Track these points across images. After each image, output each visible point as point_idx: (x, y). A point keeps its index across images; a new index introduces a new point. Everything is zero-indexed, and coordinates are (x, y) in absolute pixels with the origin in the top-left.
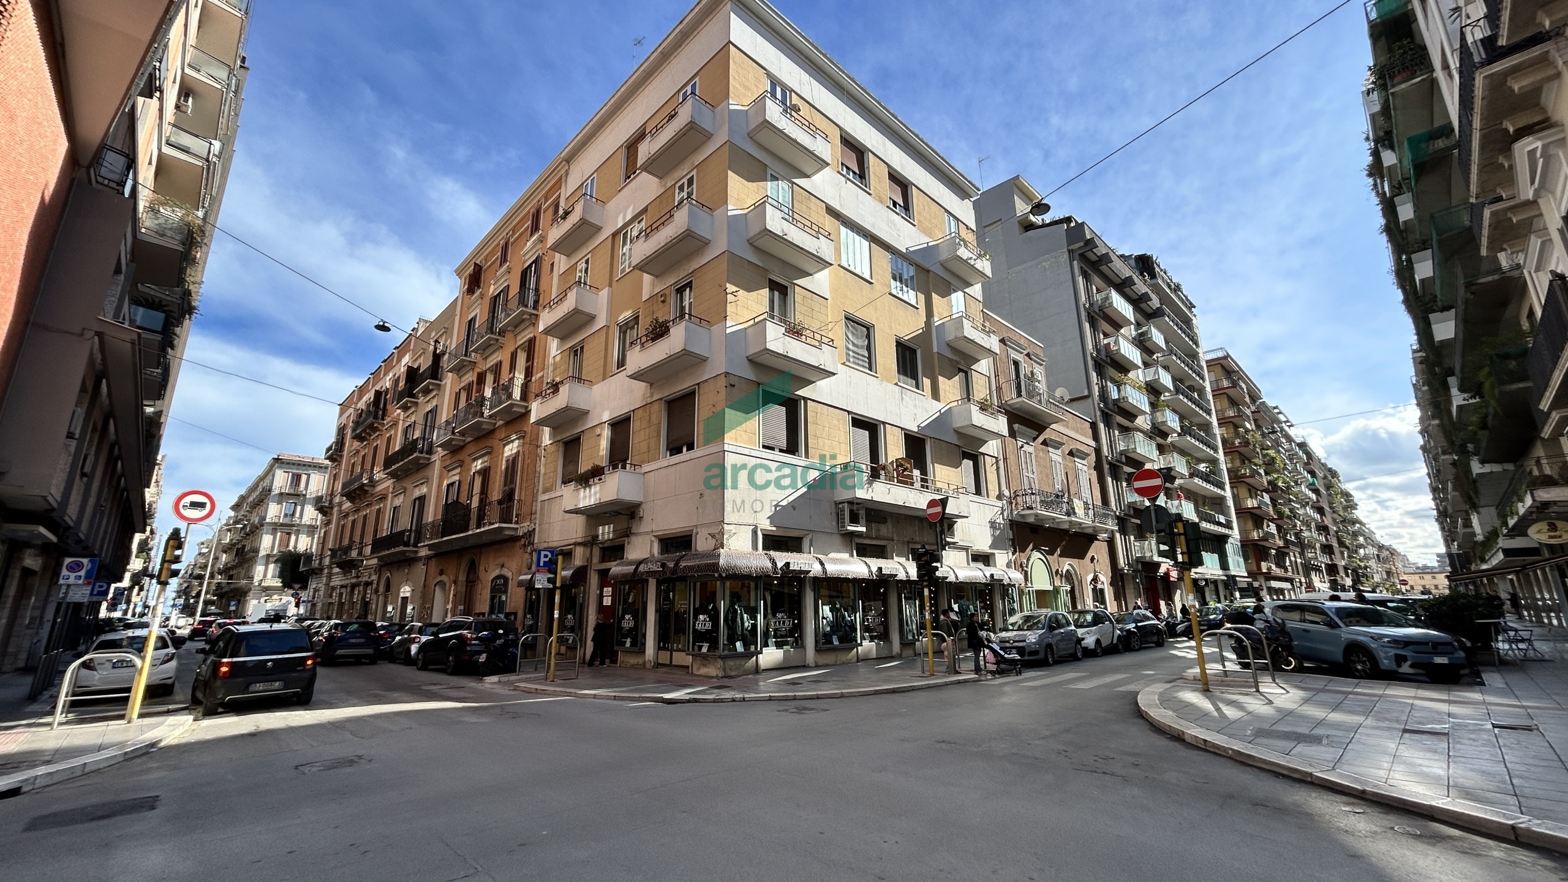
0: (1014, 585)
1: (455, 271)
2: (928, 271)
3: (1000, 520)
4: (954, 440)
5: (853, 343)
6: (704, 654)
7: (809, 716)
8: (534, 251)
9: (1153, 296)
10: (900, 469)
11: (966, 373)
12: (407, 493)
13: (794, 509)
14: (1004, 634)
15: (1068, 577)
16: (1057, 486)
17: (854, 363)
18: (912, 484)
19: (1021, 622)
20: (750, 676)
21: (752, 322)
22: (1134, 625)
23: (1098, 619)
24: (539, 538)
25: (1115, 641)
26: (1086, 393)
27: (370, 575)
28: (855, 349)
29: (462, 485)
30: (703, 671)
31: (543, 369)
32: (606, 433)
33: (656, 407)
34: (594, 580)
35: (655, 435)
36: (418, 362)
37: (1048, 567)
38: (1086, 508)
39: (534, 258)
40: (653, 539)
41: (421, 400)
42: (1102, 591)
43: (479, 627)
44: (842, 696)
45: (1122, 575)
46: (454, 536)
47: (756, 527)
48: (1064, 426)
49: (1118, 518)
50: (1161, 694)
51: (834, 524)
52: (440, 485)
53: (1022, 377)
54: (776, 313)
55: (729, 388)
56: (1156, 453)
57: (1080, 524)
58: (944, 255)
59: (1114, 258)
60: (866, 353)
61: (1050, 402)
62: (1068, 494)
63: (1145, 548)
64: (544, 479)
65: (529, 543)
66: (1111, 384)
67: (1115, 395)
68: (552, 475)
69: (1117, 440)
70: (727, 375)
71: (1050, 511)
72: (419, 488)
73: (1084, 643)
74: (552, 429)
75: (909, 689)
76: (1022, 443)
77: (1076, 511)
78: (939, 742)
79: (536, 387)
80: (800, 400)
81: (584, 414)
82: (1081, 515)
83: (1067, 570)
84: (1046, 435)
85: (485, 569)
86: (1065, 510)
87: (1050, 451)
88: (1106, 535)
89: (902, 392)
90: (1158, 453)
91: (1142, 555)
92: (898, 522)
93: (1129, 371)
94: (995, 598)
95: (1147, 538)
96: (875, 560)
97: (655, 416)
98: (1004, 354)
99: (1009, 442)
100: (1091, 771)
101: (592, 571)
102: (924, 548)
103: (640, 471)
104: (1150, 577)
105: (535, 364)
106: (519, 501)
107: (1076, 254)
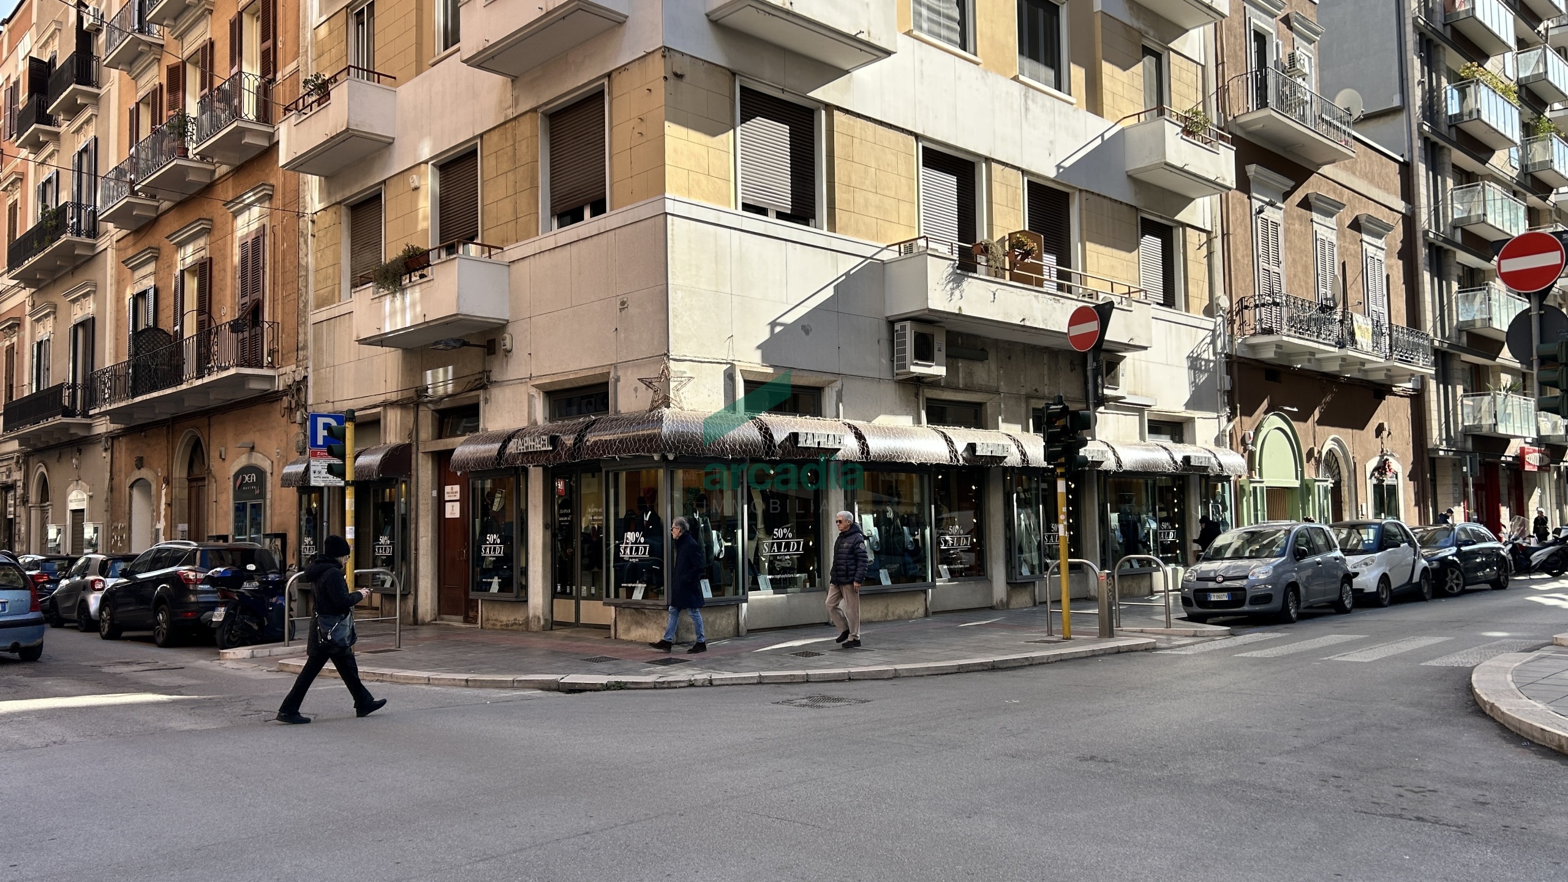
0: (1227, 479)
3: (1208, 355)
4: (1127, 195)
6: (637, 602)
7: (830, 714)
10: (1017, 251)
11: (1158, 57)
12: (59, 314)
13: (807, 332)
14: (1205, 566)
15: (1331, 463)
16: (1322, 290)
17: (930, 32)
18: (1040, 283)
19: (1240, 543)
20: (725, 642)
22: (1454, 550)
23: (1386, 540)
24: (316, 395)
25: (1416, 579)
26: (1396, 102)
27: (10, 470)
28: (933, 3)
29: (162, 295)
30: (637, 634)
31: (297, 55)
32: (428, 183)
33: (525, 127)
34: (424, 472)
35: (527, 185)
36: (50, 49)
37: (1294, 442)
38: (1377, 333)
40: (533, 391)
41: (64, 128)
42: (1393, 490)
43: (209, 558)
44: (896, 676)
45: (1433, 461)
46: (155, 394)
47: (733, 366)
48: (1347, 168)
49: (1436, 352)
50: (1517, 673)
51: (885, 361)
52: (119, 299)
53: (1270, 64)
55: (672, 81)
56: (1524, 224)
57: (1363, 363)
60: (956, 14)
61: (1323, 119)
62: (1344, 305)
63: (1483, 410)
64: (317, 282)
65: (297, 404)
66: (1449, 83)
67: (1453, 108)
68: (330, 270)
69: (1449, 197)
70: (667, 53)
71: (1306, 337)
72: (82, 305)
73: (1357, 582)
74: (323, 178)
75: (1027, 663)
76: (1261, 204)
77: (1357, 338)
78: (1083, 759)
79: (284, 92)
80: (819, 109)
81: (384, 145)
82: (1365, 347)
83: (1330, 450)
84: (1311, 187)
85: (221, 455)
86: (1335, 334)
87: (1315, 219)
88: (1410, 385)
89: (1026, 97)
90: (1527, 227)
91: (1476, 423)
92: (1009, 358)
93: (1487, 57)
94: (1189, 500)
95: (1489, 390)
96: (962, 430)
97: (524, 144)
98: (1238, 19)
99: (1235, 201)
100: (1392, 816)
101: (420, 455)
102: (1061, 403)
103: (500, 259)
104: (1488, 463)
105: (280, 45)
106: (272, 324)
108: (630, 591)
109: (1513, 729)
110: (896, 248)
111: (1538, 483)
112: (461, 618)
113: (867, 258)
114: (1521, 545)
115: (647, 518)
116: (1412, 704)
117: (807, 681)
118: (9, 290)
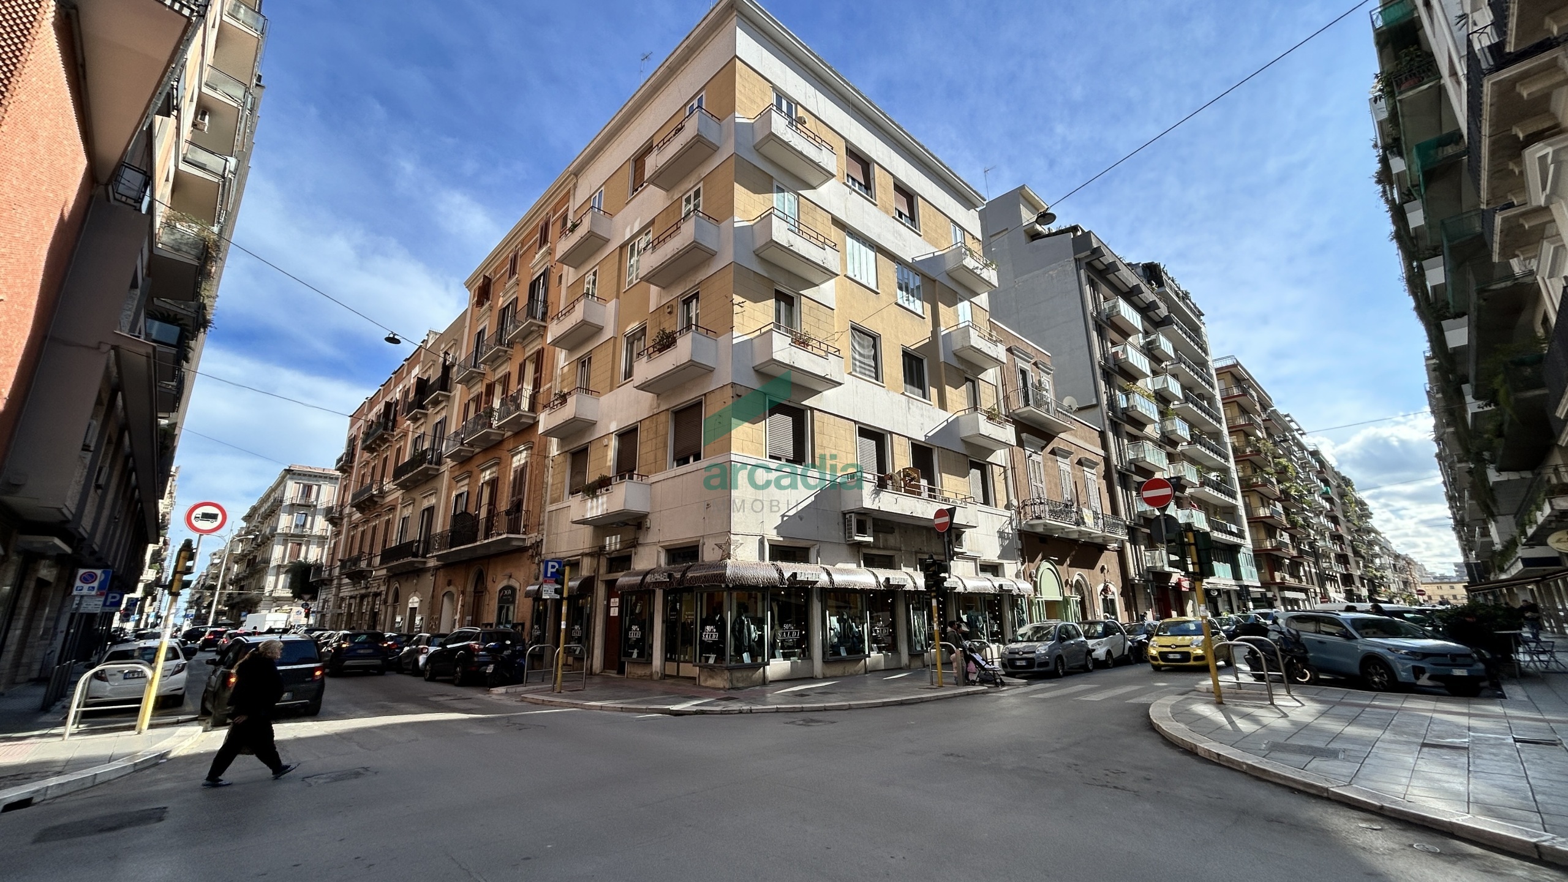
0: (1023, 596)
1: (465, 284)
2: (934, 281)
3: (1009, 530)
4: (962, 449)
5: (859, 353)
6: (711, 665)
7: (816, 728)
8: (542, 263)
9: (1161, 305)
10: (907, 478)
11: (973, 382)
12: (416, 504)
13: (801, 519)
14: (1013, 646)
15: (1078, 587)
16: (1066, 496)
17: (861, 373)
18: (920, 494)
19: (1030, 633)
20: (758, 688)
21: (758, 333)
23: (1109, 630)
24: (546, 549)
25: (1126, 652)
26: (1094, 402)
27: (379, 585)
28: (862, 359)
29: (470, 496)
30: (710, 682)
31: (551, 380)
32: (614, 443)
33: (662, 418)
34: (601, 591)
35: (662, 445)
36: (428, 374)
37: (1058, 576)
38: (1096, 517)
39: (542, 270)
40: (660, 549)
41: (431, 411)
42: (1112, 601)
43: (487, 637)
44: (850, 708)
45: (1133, 586)
46: (462, 547)
47: (763, 537)
48: (1072, 434)
49: (1128, 527)
50: (1173, 707)
51: (841, 534)
52: (448, 496)
53: (1029, 386)
54: (782, 324)
55: (735, 398)
56: (1166, 462)
57: (1090, 533)
58: (950, 265)
59: (1121, 266)
60: (872, 363)
61: (1058, 411)
62: (1077, 504)
63: (1156, 559)
64: (552, 490)
65: (537, 554)
66: (1120, 392)
67: (1123, 404)
68: (559, 485)
69: (1126, 448)
70: (733, 385)
71: (1059, 520)
72: (428, 499)
73: (1094, 655)
74: (560, 440)
75: (919, 701)
76: (1030, 452)
77: (1086, 521)
78: (947, 755)
79: (544, 398)
80: (806, 410)
81: (592, 424)
82: (1090, 525)
83: (1077, 580)
84: (1054, 444)
85: (493, 580)
86: (1074, 519)
87: (1058, 460)
88: (1116, 545)
89: (909, 402)
91: (1153, 565)
92: (906, 532)
93: (1138, 380)
94: (1004, 608)
96: (882, 570)
97: (662, 426)
98: (1011, 363)
99: (1017, 451)
100: (1102, 786)
101: (599, 581)
102: (932, 558)
103: (647, 482)
104: (1162, 587)
105: (543, 375)
106: (527, 512)
107: (1083, 263)
108: (707, 659)
112: (616, 672)
116: (1119, 725)
118: (391, 491)
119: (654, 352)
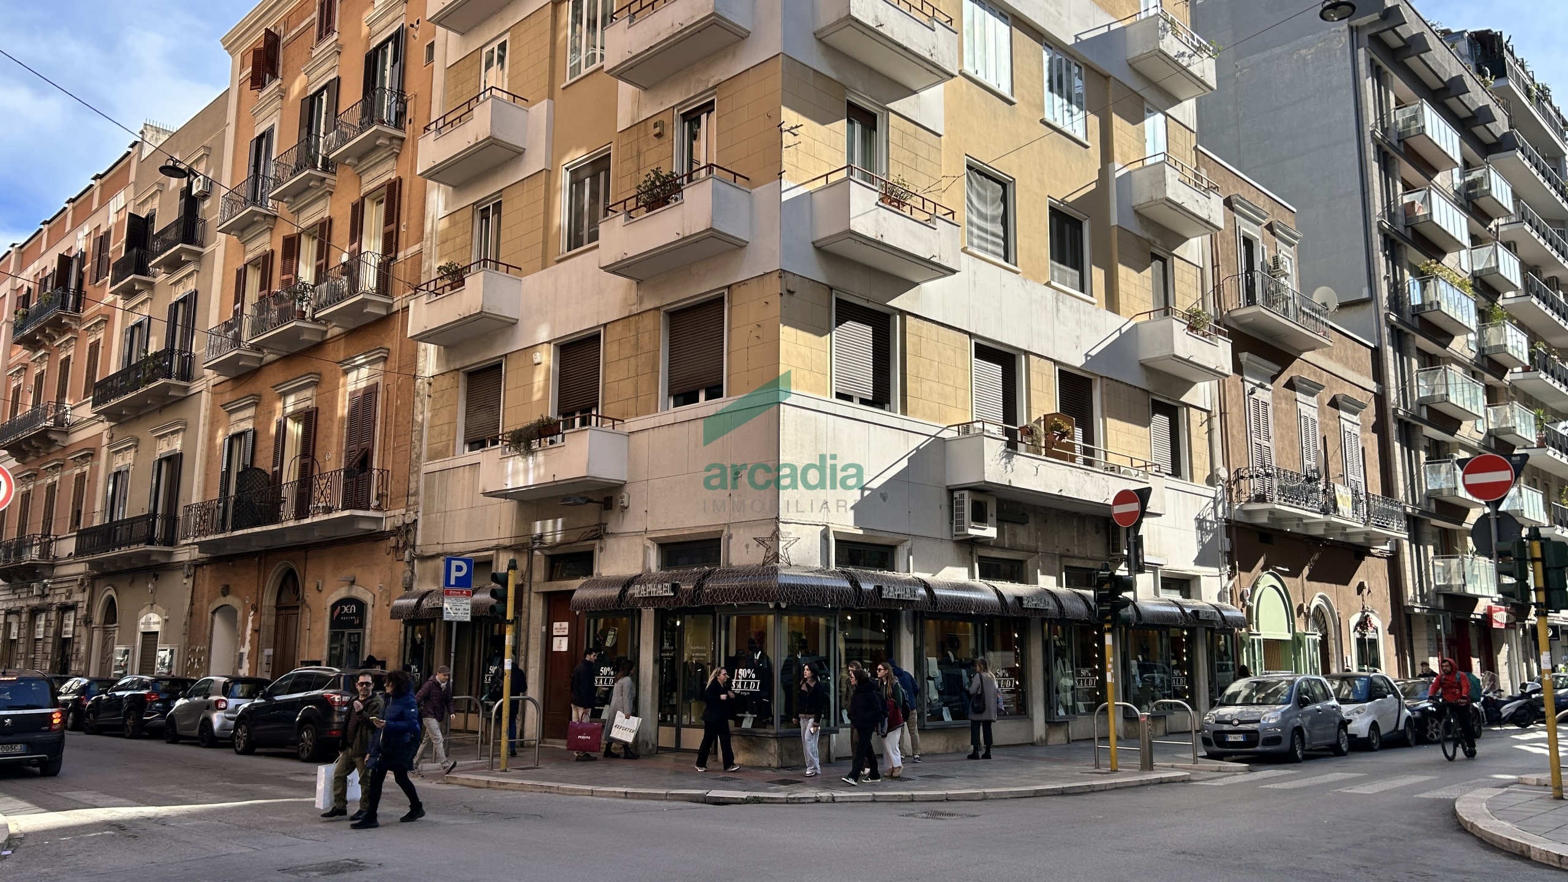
1: (223, 42)
2: (1107, 77)
3: (1212, 519)
4: (1138, 380)
5: (978, 211)
6: (746, 730)
8: (390, 17)
9: (1499, 113)
10: (1052, 431)
11: (1164, 261)
12: (141, 448)
13: (884, 499)
14: (1221, 711)
15: (1319, 618)
16: (1307, 463)
17: (979, 247)
18: (1073, 459)
19: (1248, 691)
21: (822, 182)
23: (1374, 691)
24: (424, 536)
25: (1401, 727)
26: (1365, 294)
27: (70, 593)
28: (982, 224)
29: (260, 438)
31: (420, 240)
32: (546, 358)
33: (648, 322)
34: (535, 610)
35: (647, 370)
36: (150, 209)
37: (1286, 598)
38: (1356, 503)
39: (393, 30)
40: (649, 543)
41: (163, 279)
42: (1374, 643)
44: (987, 798)
45: (1411, 617)
47: (827, 527)
48: (1324, 354)
49: (1408, 517)
51: (945, 523)
52: (212, 438)
53: (1257, 266)
54: (857, 163)
55: (786, 296)
56: (1482, 400)
57: (1344, 527)
58: (1136, 49)
59: (1432, 41)
60: (1000, 230)
61: (1304, 312)
62: (1326, 477)
63: (1452, 570)
64: (430, 436)
65: (405, 545)
66: (1411, 275)
67: (1416, 300)
68: (446, 428)
69: (1415, 378)
70: (783, 275)
71: (1294, 505)
72: (169, 440)
73: (1352, 728)
74: (442, 348)
75: (1089, 790)
76: (1252, 386)
77: (1339, 506)
79: (405, 269)
80: (894, 315)
81: (509, 325)
82: (1346, 514)
83: (1317, 606)
84: (1294, 371)
85: (318, 587)
86: (1319, 502)
87: (1299, 398)
88: (1387, 548)
89: (1057, 300)
90: (1486, 403)
91: (1446, 583)
92: (1046, 522)
93: (1444, 254)
94: (1197, 650)
95: (1457, 552)
96: (1010, 584)
97: (646, 337)
98: (1230, 228)
99: (1230, 384)
101: (533, 595)
103: (620, 429)
104: (1459, 620)
105: (402, 229)
106: (382, 471)
107: (1364, 37)
109: (1487, 841)
110: (956, 428)
111: (1506, 640)
112: (564, 742)
113: (931, 436)
114: (1492, 699)
115: (757, 657)
116: (1410, 824)
117: (913, 801)
118: (84, 422)
119: (637, 208)
